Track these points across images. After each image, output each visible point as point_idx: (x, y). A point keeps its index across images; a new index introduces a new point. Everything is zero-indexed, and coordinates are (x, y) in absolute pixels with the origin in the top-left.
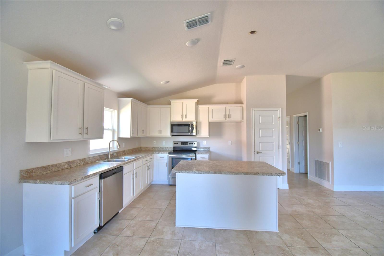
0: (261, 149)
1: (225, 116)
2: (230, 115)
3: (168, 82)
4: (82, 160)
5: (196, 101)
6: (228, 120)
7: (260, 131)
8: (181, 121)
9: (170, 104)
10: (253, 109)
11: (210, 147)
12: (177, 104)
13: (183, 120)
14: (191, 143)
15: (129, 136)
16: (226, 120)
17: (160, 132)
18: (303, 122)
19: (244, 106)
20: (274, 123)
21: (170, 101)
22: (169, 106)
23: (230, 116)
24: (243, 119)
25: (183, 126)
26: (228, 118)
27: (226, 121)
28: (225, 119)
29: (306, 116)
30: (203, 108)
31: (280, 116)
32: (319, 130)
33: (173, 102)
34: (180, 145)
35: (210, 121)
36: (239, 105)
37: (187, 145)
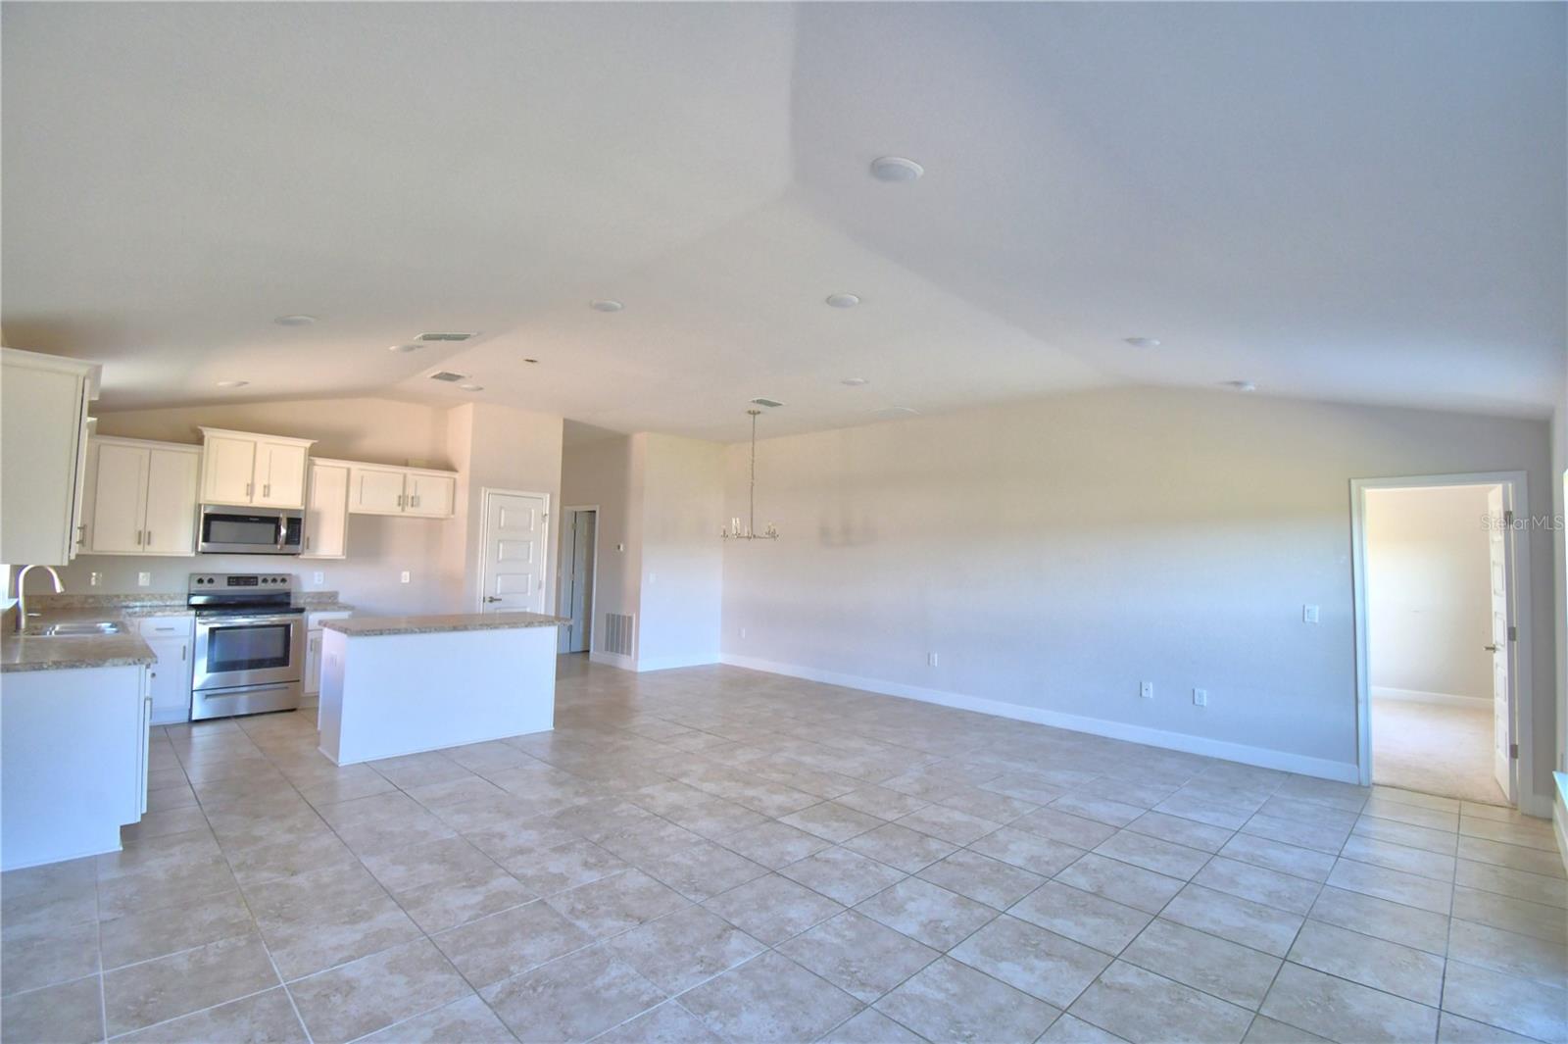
0: (499, 592)
1: (402, 501)
2: (419, 498)
5: (307, 443)
6: (410, 511)
7: (501, 545)
8: (245, 505)
9: (199, 440)
10: (485, 492)
12: (228, 445)
13: (251, 501)
14: (270, 579)
16: (403, 510)
17: (144, 537)
18: (586, 525)
19: (463, 476)
20: (532, 529)
21: (201, 432)
22: (194, 449)
23: (415, 501)
24: (453, 512)
25: (252, 521)
26: (412, 505)
27: (403, 514)
29: (594, 512)
31: (547, 512)
32: (619, 547)
33: (213, 438)
34: (222, 587)
35: (351, 510)
36: (446, 474)
37: (254, 587)
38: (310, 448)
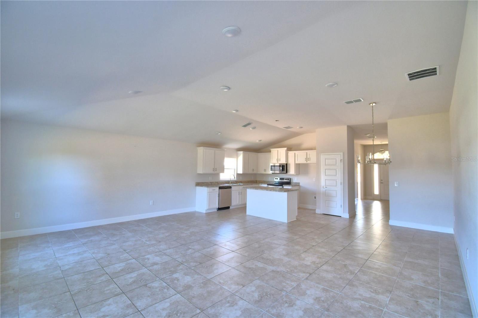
1: (306, 159)
2: (310, 158)
3: (261, 140)
4: (217, 182)
5: (286, 149)
7: (326, 170)
9: (270, 152)
10: (321, 154)
11: (300, 182)
12: (274, 151)
13: (278, 162)
14: (286, 179)
15: (242, 173)
17: (265, 170)
20: (337, 165)
21: (270, 150)
22: (269, 153)
26: (308, 160)
27: (307, 163)
28: (306, 161)
30: (291, 153)
31: (342, 159)
33: (272, 150)
34: (279, 180)
35: (296, 163)
37: (283, 181)
38: (287, 149)
